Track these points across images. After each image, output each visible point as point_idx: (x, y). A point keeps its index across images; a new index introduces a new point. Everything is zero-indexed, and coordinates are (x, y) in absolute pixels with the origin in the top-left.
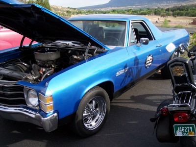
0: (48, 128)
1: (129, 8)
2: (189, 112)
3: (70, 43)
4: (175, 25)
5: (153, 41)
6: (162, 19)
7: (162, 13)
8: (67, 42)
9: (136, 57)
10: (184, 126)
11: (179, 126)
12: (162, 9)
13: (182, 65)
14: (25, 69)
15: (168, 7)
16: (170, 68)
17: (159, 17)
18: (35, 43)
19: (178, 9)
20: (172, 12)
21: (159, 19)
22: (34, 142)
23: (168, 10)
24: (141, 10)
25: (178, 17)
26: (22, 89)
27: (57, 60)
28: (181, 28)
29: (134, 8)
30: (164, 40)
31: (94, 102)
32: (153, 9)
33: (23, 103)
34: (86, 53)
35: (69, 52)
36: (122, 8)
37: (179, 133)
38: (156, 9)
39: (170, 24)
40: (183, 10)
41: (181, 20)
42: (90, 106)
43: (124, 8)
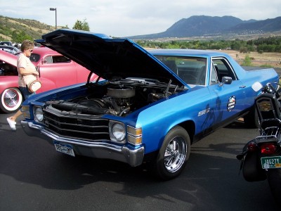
0: (134, 162)
1: (195, 38)
2: (275, 143)
3: (143, 81)
4: (260, 64)
5: (236, 81)
6: (242, 56)
7: (242, 47)
8: (140, 80)
9: (218, 98)
10: (271, 159)
11: (267, 159)
12: (242, 42)
13: (268, 100)
14: (103, 105)
15: (250, 39)
16: (257, 103)
17: (238, 53)
18: (102, 80)
19: (264, 42)
20: (256, 46)
21: (237, 55)
22: (110, 183)
23: (250, 43)
24: (212, 42)
25: (265, 53)
26: (106, 123)
27: (131, 98)
28: (270, 67)
29: (202, 39)
30: (247, 80)
31: (175, 142)
32: (229, 41)
33: (107, 137)
34: (167, 91)
35: (145, 90)
36: (185, 39)
37: (266, 166)
38: (233, 42)
39: (253, 63)
40: (271, 43)
41: (270, 58)
42: (171, 146)
43: (188, 39)
